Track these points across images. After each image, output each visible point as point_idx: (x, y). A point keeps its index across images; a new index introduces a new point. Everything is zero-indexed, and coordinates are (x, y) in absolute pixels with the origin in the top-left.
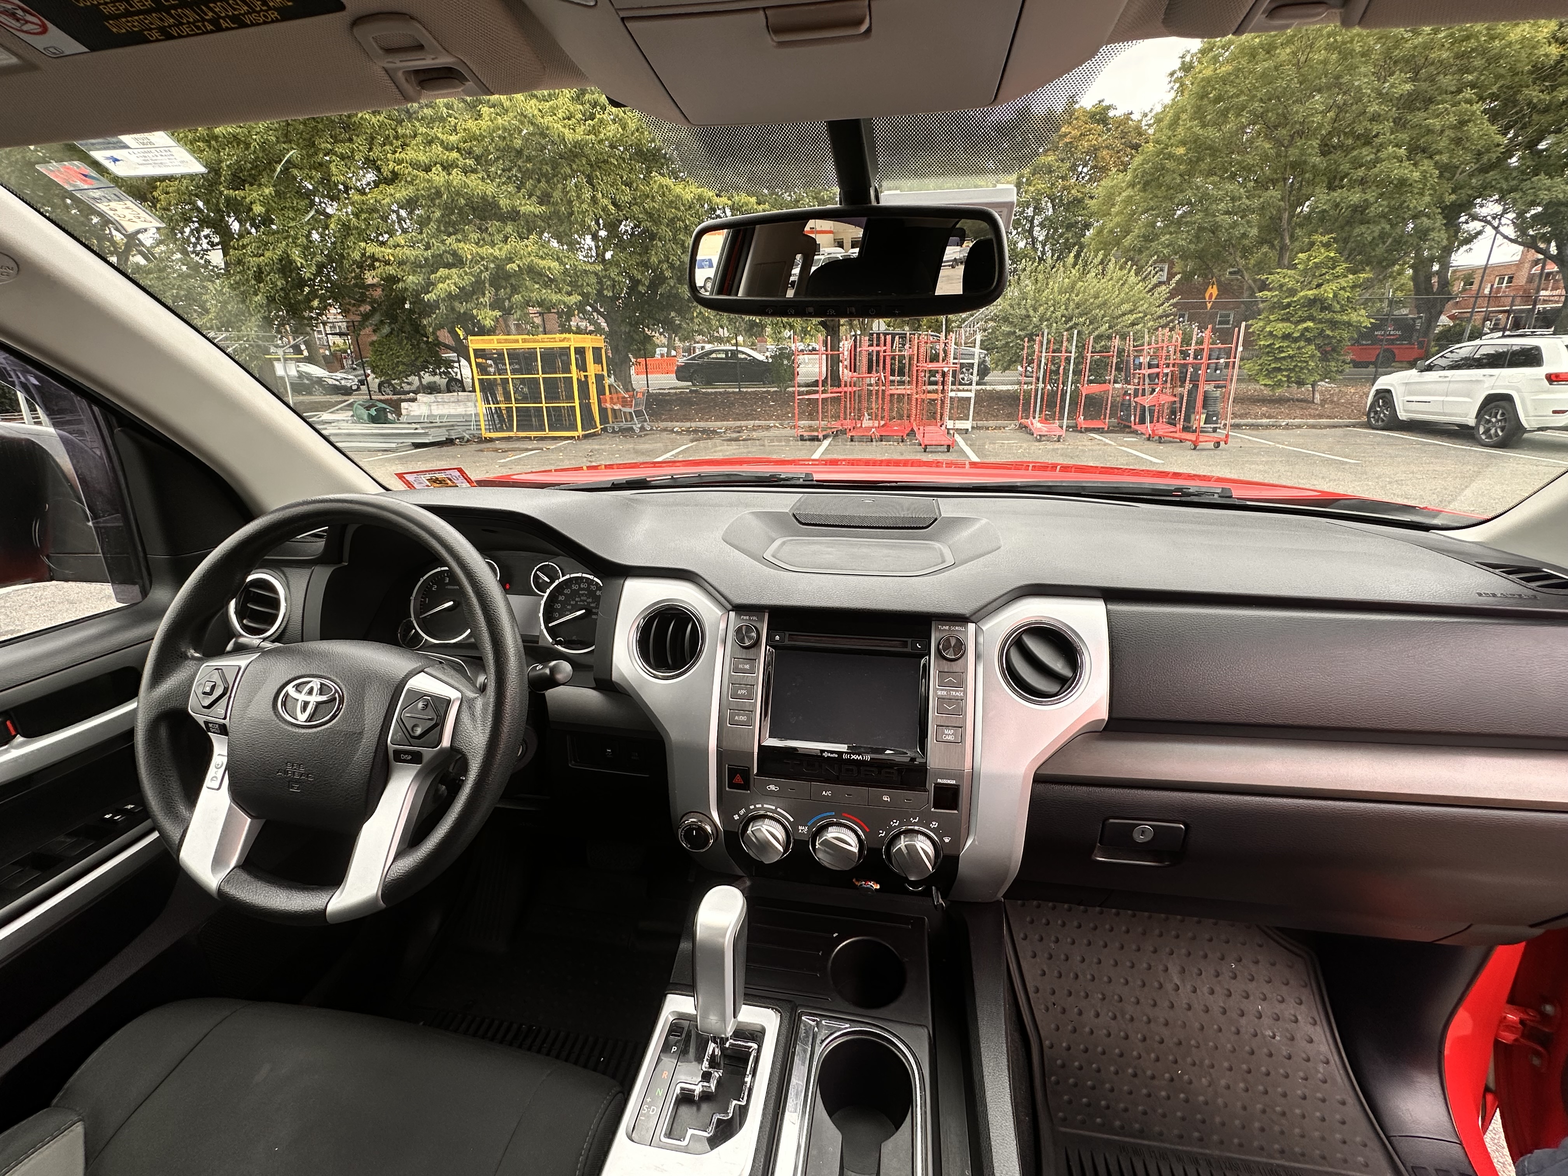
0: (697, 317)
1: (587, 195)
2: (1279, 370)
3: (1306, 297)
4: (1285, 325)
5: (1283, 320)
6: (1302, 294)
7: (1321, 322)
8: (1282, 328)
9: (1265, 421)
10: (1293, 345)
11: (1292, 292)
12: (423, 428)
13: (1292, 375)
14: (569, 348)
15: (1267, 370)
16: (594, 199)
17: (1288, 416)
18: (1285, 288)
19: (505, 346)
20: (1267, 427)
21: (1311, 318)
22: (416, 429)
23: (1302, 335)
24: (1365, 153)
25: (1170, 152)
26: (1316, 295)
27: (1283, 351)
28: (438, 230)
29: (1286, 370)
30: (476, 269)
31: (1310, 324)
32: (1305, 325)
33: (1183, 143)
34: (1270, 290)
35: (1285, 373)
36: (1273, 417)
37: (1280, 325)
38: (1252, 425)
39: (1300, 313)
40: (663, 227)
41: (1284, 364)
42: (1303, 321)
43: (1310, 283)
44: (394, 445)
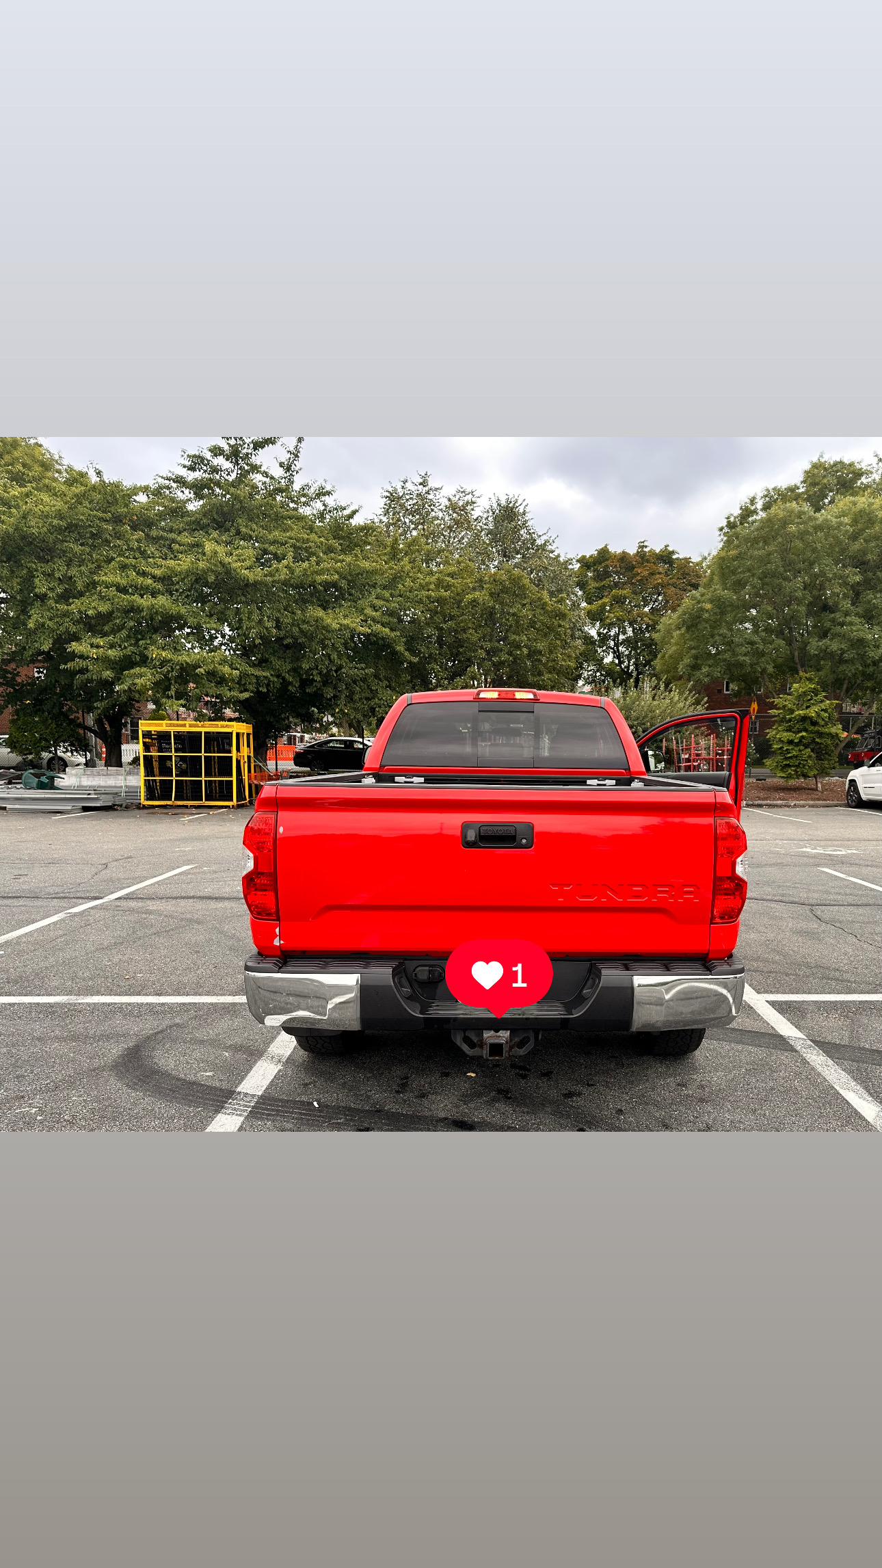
0: (338, 712)
1: (256, 617)
2: (788, 766)
3: (799, 715)
4: (789, 734)
5: (787, 731)
6: (797, 713)
7: (811, 732)
8: (786, 736)
9: (779, 802)
10: (796, 749)
11: (792, 711)
12: (95, 794)
13: (798, 770)
14: (231, 733)
15: (781, 766)
16: (260, 621)
17: (797, 799)
18: (786, 708)
19: (172, 730)
20: (780, 806)
21: (806, 730)
22: (89, 794)
23: (800, 741)
24: (838, 616)
25: (702, 607)
26: (805, 714)
27: (790, 753)
28: (129, 637)
29: (793, 766)
30: (165, 670)
31: (804, 734)
32: (801, 735)
33: (711, 601)
34: (777, 709)
35: (793, 768)
36: (786, 800)
37: (785, 734)
38: (770, 805)
39: (797, 726)
40: (313, 644)
41: (791, 762)
42: (800, 731)
43: (802, 705)
44: (70, 808)
